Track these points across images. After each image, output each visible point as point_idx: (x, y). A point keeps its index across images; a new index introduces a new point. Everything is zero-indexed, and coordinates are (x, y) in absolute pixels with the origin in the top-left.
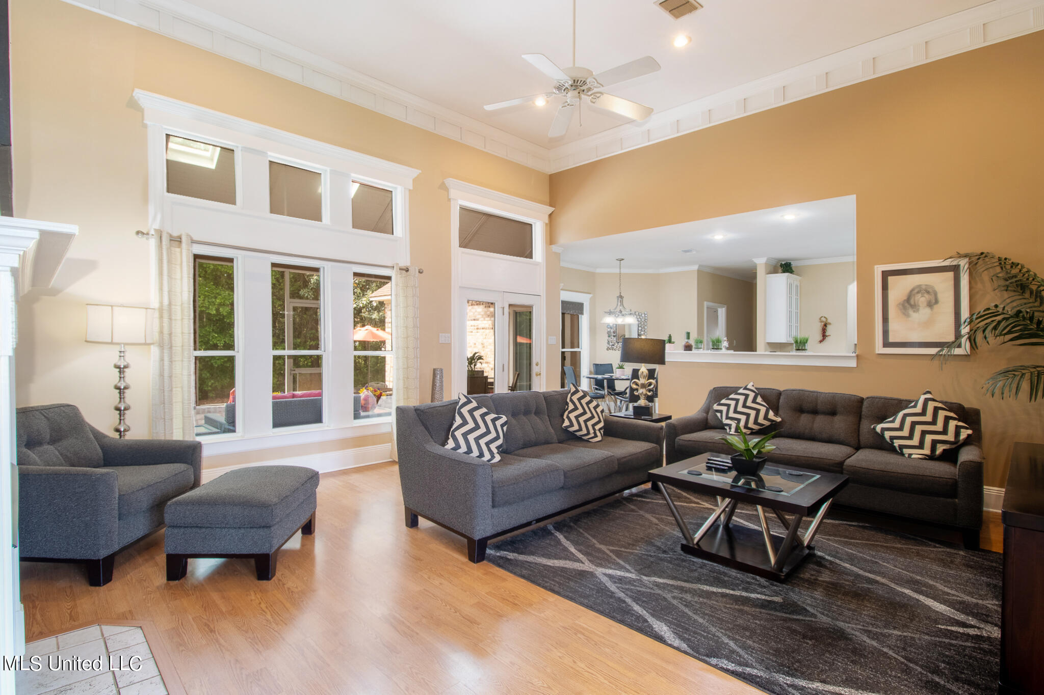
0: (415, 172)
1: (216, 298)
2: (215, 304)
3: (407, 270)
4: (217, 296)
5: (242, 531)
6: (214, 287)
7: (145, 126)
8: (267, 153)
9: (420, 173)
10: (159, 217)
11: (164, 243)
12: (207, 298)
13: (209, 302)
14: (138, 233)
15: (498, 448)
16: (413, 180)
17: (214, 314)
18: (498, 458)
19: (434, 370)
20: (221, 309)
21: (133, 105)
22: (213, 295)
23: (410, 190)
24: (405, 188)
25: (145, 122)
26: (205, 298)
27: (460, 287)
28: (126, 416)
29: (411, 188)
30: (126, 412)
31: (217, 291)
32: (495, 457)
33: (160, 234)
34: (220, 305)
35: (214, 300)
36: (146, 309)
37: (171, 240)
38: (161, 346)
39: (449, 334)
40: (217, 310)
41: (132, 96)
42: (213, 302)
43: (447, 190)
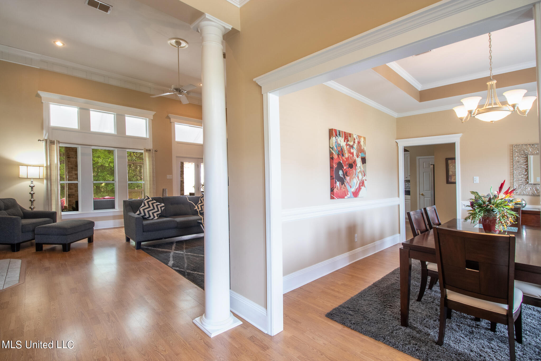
0: (153, 113)
1: (108, 159)
2: (108, 162)
3: (150, 151)
4: (109, 158)
5: (58, 236)
6: (108, 154)
7: (42, 103)
8: (89, 109)
9: (156, 113)
10: (47, 135)
11: (48, 144)
12: (104, 159)
13: (105, 161)
14: (39, 140)
15: (157, 215)
16: (153, 116)
17: (108, 166)
18: (156, 218)
19: (163, 189)
20: (111, 164)
21: (38, 96)
22: (107, 158)
23: (152, 120)
24: (149, 119)
25: (42, 101)
26: (103, 159)
27: (176, 157)
28: (34, 203)
29: (152, 119)
30: (34, 202)
31: (109, 156)
32: (155, 217)
33: (46, 141)
34: (110, 162)
35: (107, 160)
36: (40, 167)
37: (51, 142)
38: (47, 179)
39: (171, 175)
40: (109, 164)
41: (37, 92)
42: (107, 161)
43: (170, 119)
